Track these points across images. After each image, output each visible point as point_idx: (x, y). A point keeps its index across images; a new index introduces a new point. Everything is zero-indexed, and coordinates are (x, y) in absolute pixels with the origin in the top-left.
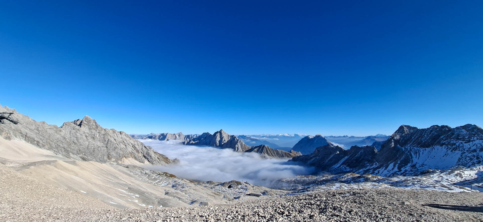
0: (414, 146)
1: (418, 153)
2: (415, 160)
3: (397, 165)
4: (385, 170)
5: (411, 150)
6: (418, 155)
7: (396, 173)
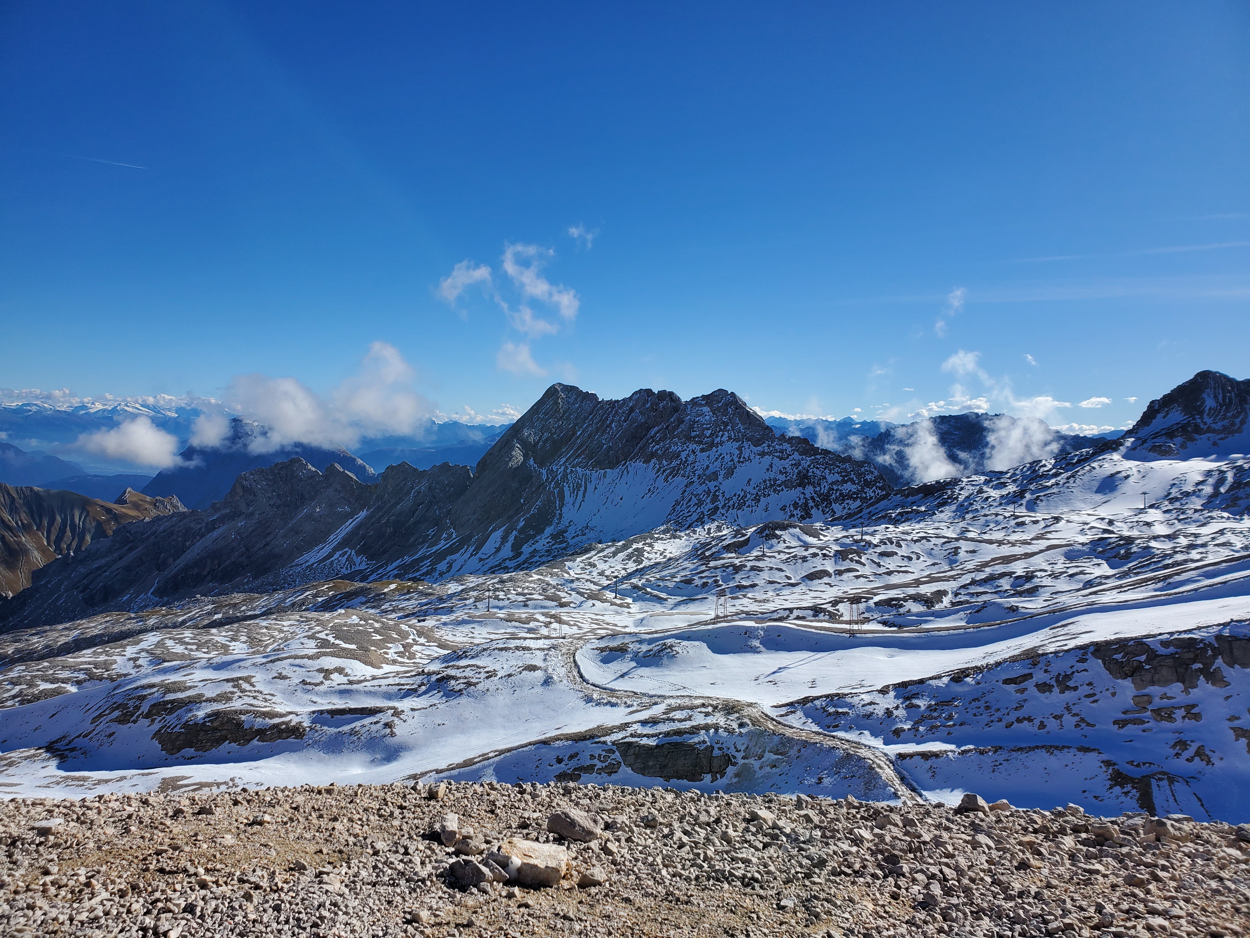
0: (578, 464)
1: (583, 489)
2: (569, 513)
3: (515, 533)
4: (472, 555)
5: (565, 476)
6: (581, 493)
7: (503, 565)
